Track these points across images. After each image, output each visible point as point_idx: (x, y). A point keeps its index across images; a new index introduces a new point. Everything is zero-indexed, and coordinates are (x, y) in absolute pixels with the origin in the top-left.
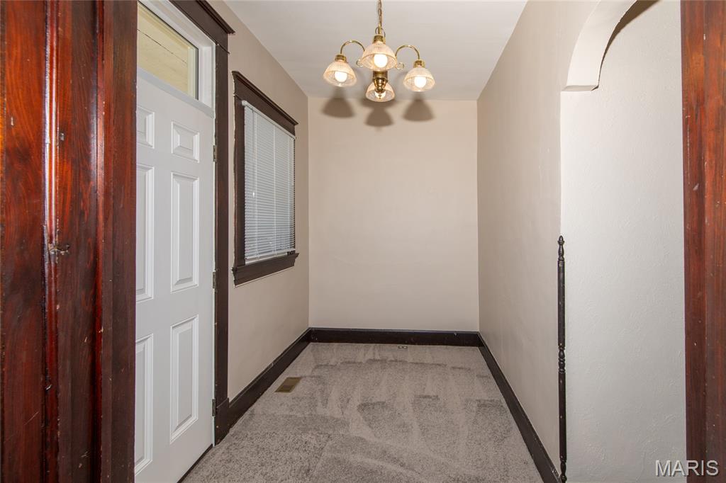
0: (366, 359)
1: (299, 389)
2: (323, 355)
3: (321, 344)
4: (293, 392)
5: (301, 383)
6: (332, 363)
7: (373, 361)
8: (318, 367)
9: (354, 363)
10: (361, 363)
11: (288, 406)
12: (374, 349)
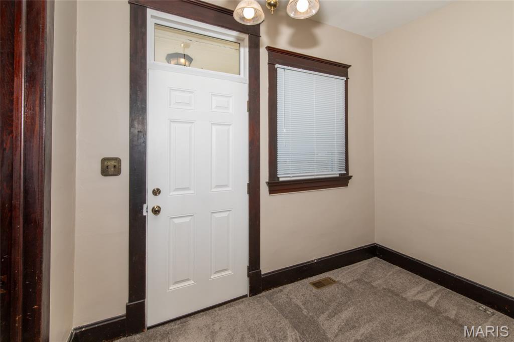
0: (416, 298)
1: (327, 291)
2: (374, 272)
3: (385, 262)
4: (319, 290)
5: (333, 287)
6: (374, 284)
7: (423, 305)
8: (359, 281)
9: (397, 295)
10: (405, 299)
11: (306, 298)
12: (437, 292)
